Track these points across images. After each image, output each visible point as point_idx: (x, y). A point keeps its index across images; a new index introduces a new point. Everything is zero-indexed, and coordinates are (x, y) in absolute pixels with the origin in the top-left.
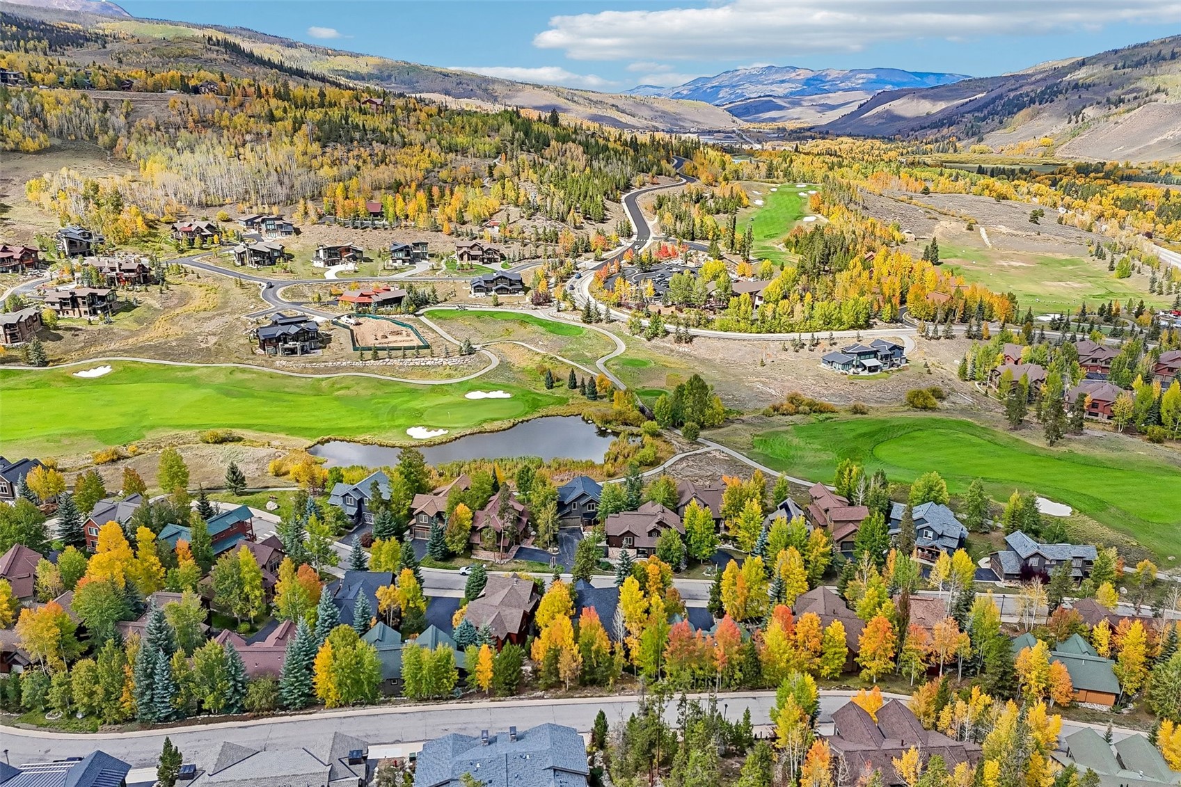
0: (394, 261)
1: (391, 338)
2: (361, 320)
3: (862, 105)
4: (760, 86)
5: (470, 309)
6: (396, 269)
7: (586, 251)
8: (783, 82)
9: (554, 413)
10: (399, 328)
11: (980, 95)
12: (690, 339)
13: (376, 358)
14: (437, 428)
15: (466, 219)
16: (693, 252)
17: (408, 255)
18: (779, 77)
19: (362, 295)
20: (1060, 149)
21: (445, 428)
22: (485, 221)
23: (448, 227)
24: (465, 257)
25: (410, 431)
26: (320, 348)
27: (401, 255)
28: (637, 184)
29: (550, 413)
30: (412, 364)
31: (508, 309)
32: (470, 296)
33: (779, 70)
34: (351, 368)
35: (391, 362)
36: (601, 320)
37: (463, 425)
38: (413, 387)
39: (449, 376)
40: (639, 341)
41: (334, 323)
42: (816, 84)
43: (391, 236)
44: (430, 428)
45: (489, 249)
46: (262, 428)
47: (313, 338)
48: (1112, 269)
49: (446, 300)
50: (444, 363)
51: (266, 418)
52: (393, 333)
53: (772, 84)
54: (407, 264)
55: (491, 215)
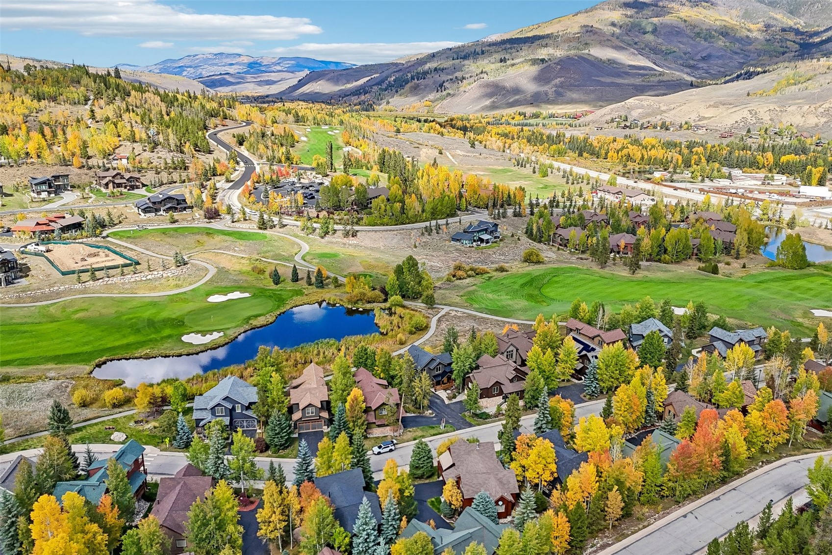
0: (39, 193)
1: (91, 260)
2: (51, 246)
3: (300, 80)
4: (216, 67)
5: (150, 228)
6: (44, 200)
7: (214, 175)
8: (232, 64)
9: (301, 303)
10: (97, 250)
11: (375, 76)
12: (354, 235)
13: (95, 279)
14: (211, 332)
15: (90, 154)
16: (302, 171)
17: (50, 187)
18: (229, 61)
19: (38, 224)
20: (436, 108)
21: (219, 331)
22: (109, 155)
23: (76, 161)
24: (111, 185)
25: (185, 338)
26: (21, 277)
27: (44, 187)
28: (212, 126)
29: (298, 303)
30: (133, 280)
31: (185, 224)
32: (141, 217)
33: (229, 55)
34: (70, 291)
35: (112, 281)
36: (275, 226)
37: (234, 325)
38: (150, 300)
39: (177, 286)
40: (315, 240)
41: (22, 253)
42: (255, 67)
43: (19, 173)
44: (204, 333)
45: (131, 177)
46: (24, 362)
47: (13, 268)
48: (534, 172)
49: (120, 222)
50: (165, 275)
51: (18, 352)
52: (90, 255)
53: (224, 66)
54: (52, 195)
55: (114, 149)
